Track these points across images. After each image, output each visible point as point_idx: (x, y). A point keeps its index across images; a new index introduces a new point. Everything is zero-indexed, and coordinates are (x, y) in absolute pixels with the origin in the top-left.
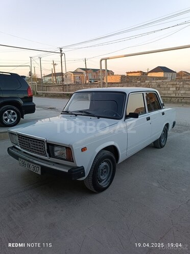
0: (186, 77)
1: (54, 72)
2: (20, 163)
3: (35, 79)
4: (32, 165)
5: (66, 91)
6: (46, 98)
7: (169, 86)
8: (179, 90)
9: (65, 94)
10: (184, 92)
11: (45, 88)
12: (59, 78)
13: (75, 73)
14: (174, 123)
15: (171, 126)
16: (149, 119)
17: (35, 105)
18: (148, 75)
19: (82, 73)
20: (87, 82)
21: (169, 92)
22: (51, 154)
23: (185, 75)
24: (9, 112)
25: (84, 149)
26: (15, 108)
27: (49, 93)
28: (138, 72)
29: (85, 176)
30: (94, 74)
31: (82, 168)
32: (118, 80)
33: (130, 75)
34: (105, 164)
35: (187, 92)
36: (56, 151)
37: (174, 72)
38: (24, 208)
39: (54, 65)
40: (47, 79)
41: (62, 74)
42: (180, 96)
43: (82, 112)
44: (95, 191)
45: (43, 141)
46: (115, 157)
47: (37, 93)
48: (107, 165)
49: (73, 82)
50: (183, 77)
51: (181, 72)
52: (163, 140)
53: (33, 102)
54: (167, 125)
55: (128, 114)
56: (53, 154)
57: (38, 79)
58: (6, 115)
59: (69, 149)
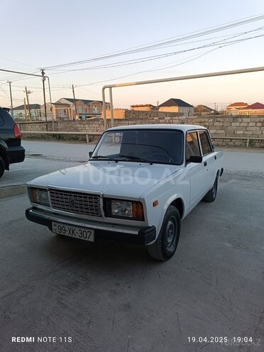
0: (205, 113)
1: (27, 104)
4: (77, 229)
5: (52, 130)
9: (51, 135)
10: (215, 131)
12: (34, 112)
13: (57, 104)
14: (222, 171)
16: (206, 165)
17: (24, 150)
18: (159, 110)
19: (68, 105)
20: (77, 117)
23: (204, 111)
25: (155, 204)
28: (146, 106)
29: (155, 239)
30: (86, 106)
31: (154, 229)
32: (122, 116)
33: (135, 109)
35: (218, 132)
36: (115, 208)
37: (191, 106)
39: (28, 92)
43: (123, 157)
45: (99, 196)
49: (55, 118)
50: (202, 113)
51: (199, 106)
53: (22, 145)
59: (137, 203)
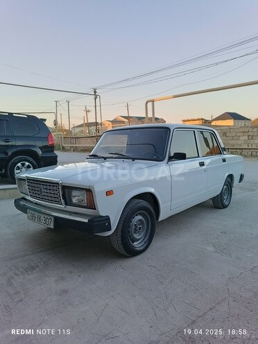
1: (86, 122)
2: (28, 216)
3: (62, 130)
4: (42, 216)
6: (75, 153)
7: (238, 134)
8: (252, 139)
11: (73, 140)
12: (93, 129)
13: (114, 122)
14: (242, 177)
15: (236, 179)
16: (204, 165)
18: (212, 124)
19: (123, 122)
21: (239, 142)
22: (68, 202)
24: (23, 165)
25: (109, 193)
26: (31, 159)
27: (79, 147)
28: (198, 120)
29: (110, 230)
31: (107, 218)
33: (186, 123)
34: (139, 217)
36: (75, 197)
37: (248, 119)
38: (30, 273)
39: (87, 111)
40: (77, 130)
41: (96, 124)
42: (254, 147)
43: (113, 154)
44: (125, 254)
45: (58, 184)
46: (155, 210)
47: (63, 148)
48: (143, 219)
52: (226, 198)
53: (55, 153)
54: (231, 177)
55: (172, 155)
56: (71, 200)
57: (66, 130)
58: (18, 168)
59: (89, 191)
